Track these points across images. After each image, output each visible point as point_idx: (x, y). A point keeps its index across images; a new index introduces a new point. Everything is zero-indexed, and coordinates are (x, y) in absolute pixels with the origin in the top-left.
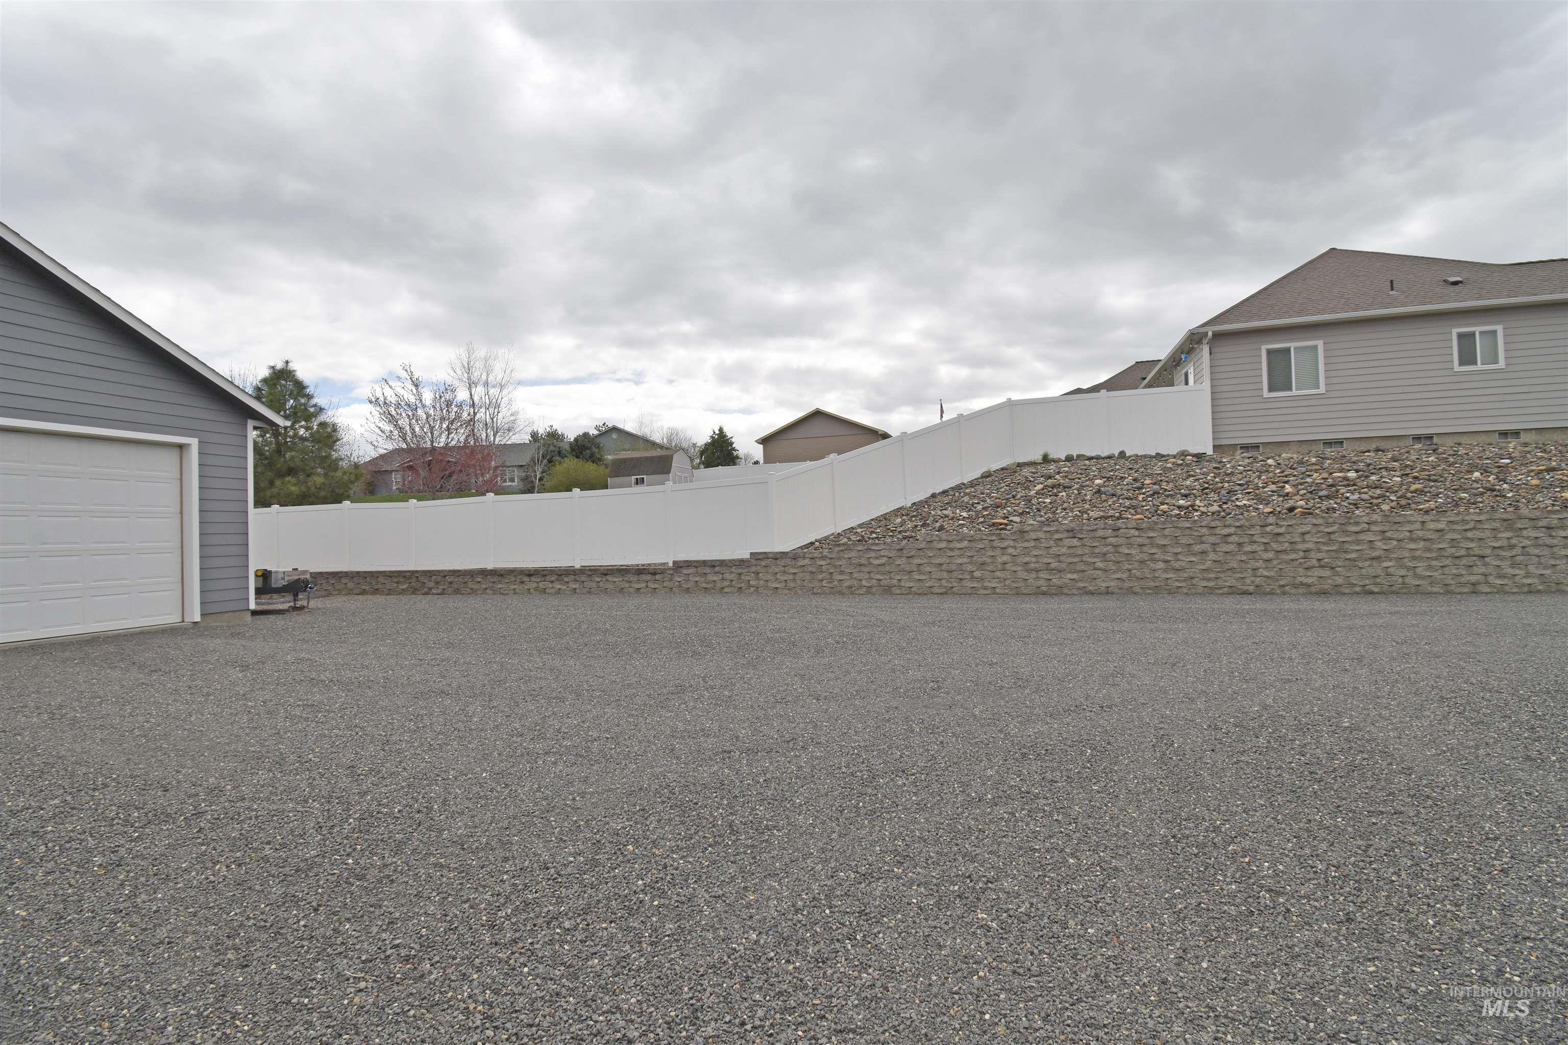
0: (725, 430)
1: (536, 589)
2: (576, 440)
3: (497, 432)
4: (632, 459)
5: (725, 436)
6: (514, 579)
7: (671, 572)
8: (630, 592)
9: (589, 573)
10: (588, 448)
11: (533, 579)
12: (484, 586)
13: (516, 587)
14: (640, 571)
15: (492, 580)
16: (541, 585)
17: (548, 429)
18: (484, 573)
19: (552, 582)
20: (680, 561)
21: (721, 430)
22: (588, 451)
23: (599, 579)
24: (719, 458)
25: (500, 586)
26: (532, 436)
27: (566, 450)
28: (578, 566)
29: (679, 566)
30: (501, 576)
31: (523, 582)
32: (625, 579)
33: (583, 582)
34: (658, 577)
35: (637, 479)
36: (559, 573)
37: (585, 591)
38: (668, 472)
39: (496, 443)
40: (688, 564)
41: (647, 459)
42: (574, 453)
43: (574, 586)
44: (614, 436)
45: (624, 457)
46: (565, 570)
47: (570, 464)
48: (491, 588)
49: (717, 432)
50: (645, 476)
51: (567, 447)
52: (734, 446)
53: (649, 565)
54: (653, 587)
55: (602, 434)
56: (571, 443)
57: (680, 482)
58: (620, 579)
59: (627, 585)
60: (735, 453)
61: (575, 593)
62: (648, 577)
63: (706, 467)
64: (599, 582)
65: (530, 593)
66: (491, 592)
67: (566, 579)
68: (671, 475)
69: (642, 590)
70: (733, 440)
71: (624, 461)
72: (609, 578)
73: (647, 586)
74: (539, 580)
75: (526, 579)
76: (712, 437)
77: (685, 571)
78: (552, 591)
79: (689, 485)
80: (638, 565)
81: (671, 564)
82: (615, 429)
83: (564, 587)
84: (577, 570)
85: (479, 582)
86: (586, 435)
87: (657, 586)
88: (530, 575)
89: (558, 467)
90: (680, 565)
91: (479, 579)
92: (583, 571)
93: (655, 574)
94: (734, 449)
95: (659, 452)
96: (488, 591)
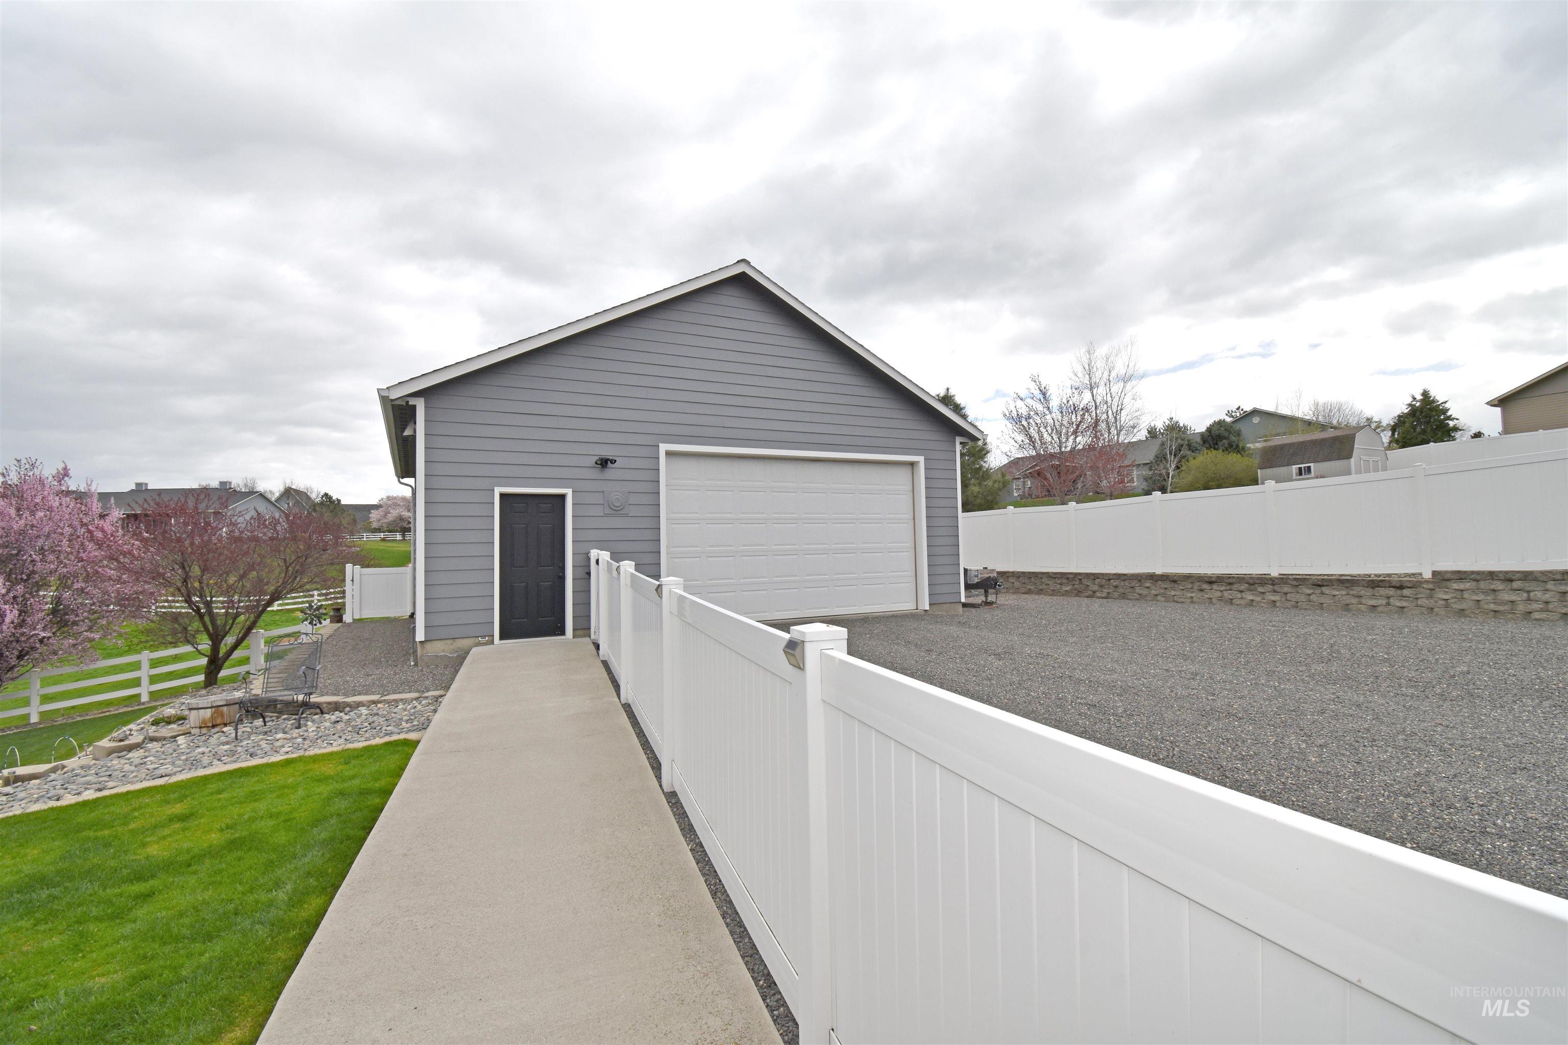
0: (1433, 394)
1: (1221, 599)
2: (1209, 430)
3: (1121, 430)
4: (1291, 445)
5: (1434, 401)
6: (1190, 586)
7: (1431, 586)
8: (1359, 610)
9: (1295, 583)
10: (1225, 438)
11: (1215, 586)
12: (1153, 592)
13: (1193, 595)
14: (1375, 583)
15: (1163, 586)
16: (1226, 594)
17: (1167, 422)
18: (1153, 577)
19: (1241, 592)
20: (1446, 572)
21: (1425, 394)
22: (1225, 441)
23: (1309, 592)
24: (1424, 432)
25: (1173, 593)
26: (1149, 432)
27: (1196, 443)
28: (1275, 573)
29: (1441, 578)
30: (1175, 581)
31: (1202, 590)
32: (1352, 592)
33: (1286, 594)
34: (1406, 592)
35: (1300, 469)
36: (1251, 581)
37: (1289, 604)
38: (1349, 456)
39: (1120, 442)
40: (1461, 576)
41: (1314, 442)
42: (1207, 445)
43: (1273, 598)
44: (1256, 420)
45: (1280, 443)
46: (1259, 578)
47: (1207, 459)
48: (1163, 595)
49: (1419, 397)
50: (1312, 465)
51: (1199, 440)
52: (1449, 413)
53: (1389, 575)
54: (1399, 604)
55: (1237, 421)
56: (1202, 434)
57: (1367, 471)
58: (1344, 592)
59: (1354, 601)
60: (1451, 424)
61: (1275, 606)
62: (1391, 592)
63: (1403, 447)
64: (1309, 595)
65: (1211, 603)
66: (1163, 599)
67: (1260, 589)
68: (1352, 460)
69: (1380, 609)
70: (1447, 405)
71: (1282, 447)
72: (1325, 590)
73: (1388, 604)
74: (1223, 588)
75: (1205, 586)
76: (1410, 405)
77: (1455, 586)
78: (1242, 602)
79: (1381, 475)
80: (1370, 576)
81: (1427, 575)
82: (1255, 412)
83: (1258, 599)
84: (1277, 578)
85: (1148, 588)
86: (1220, 423)
87: (1404, 604)
88: (1211, 583)
89: (1192, 463)
90: (1446, 577)
91: (1148, 585)
92: (1284, 579)
93: (1401, 587)
94: (1449, 418)
95: (1330, 433)
96: (1159, 597)
